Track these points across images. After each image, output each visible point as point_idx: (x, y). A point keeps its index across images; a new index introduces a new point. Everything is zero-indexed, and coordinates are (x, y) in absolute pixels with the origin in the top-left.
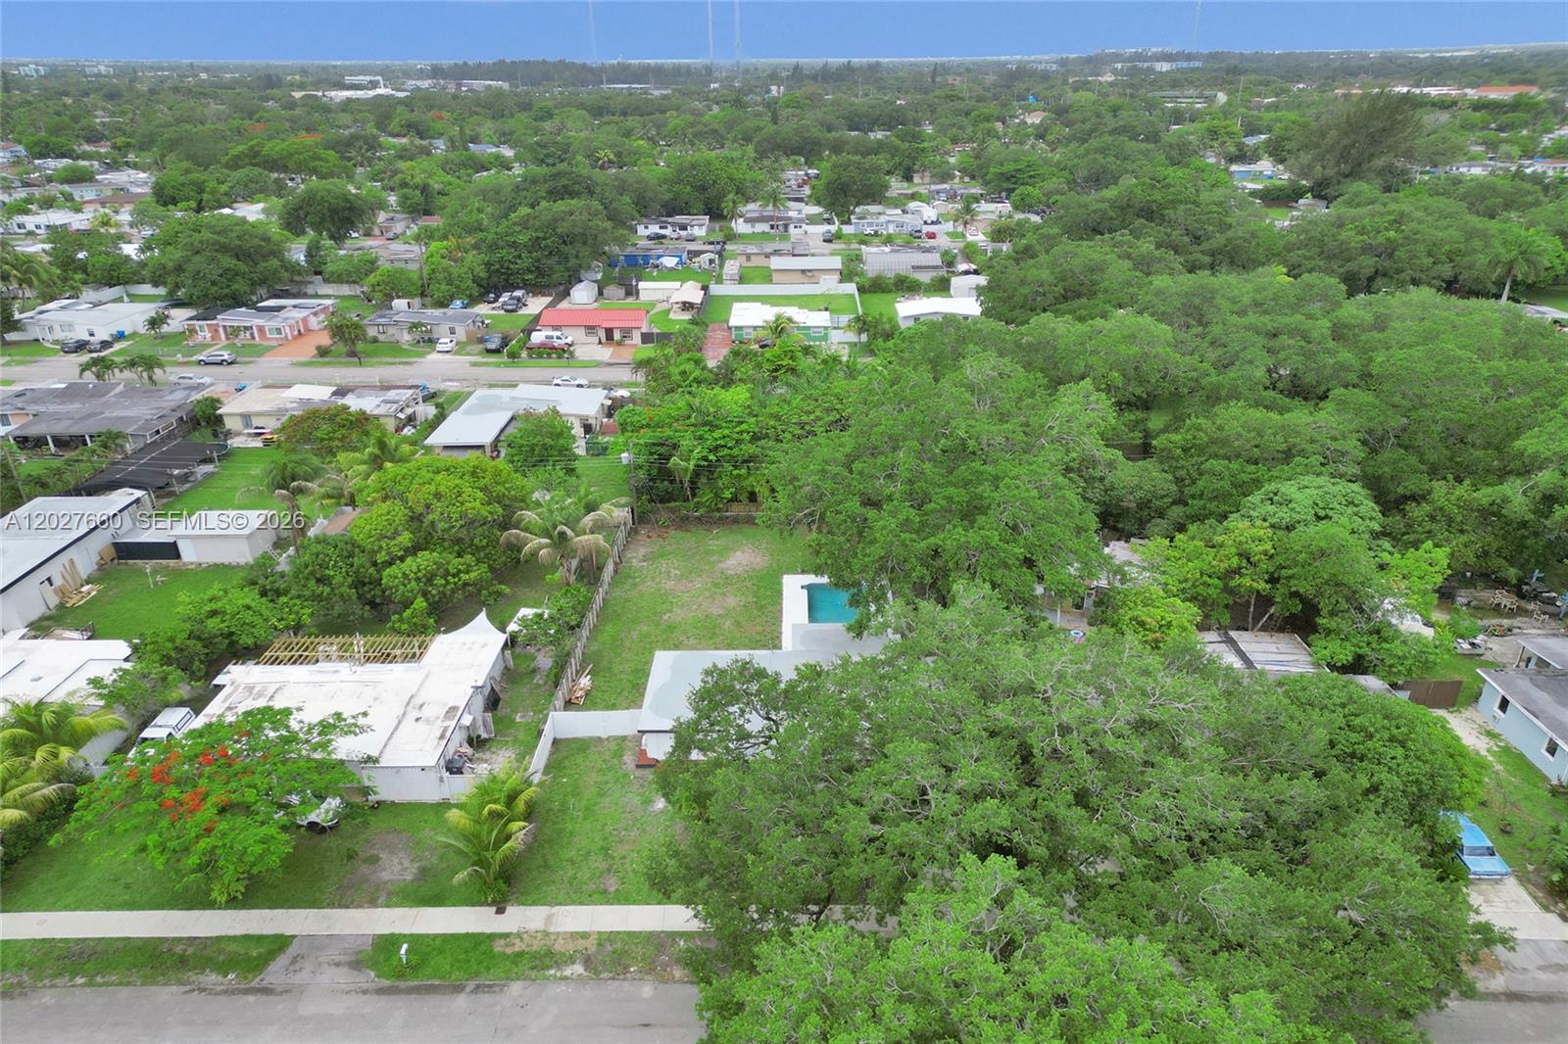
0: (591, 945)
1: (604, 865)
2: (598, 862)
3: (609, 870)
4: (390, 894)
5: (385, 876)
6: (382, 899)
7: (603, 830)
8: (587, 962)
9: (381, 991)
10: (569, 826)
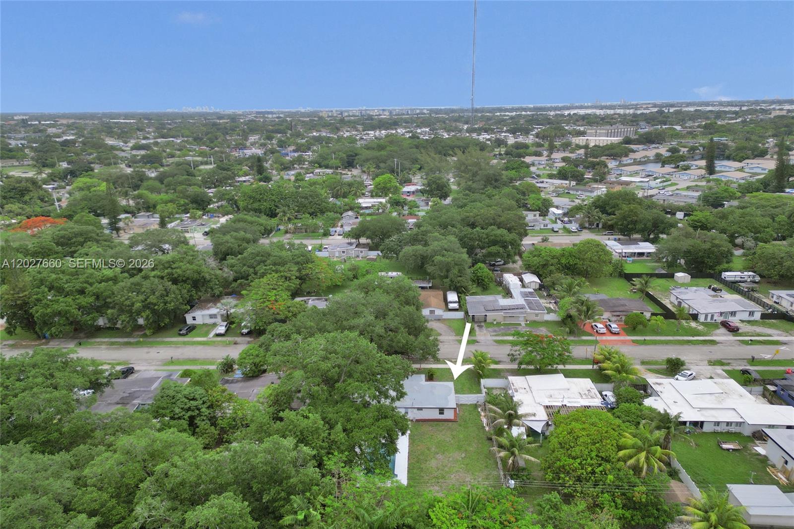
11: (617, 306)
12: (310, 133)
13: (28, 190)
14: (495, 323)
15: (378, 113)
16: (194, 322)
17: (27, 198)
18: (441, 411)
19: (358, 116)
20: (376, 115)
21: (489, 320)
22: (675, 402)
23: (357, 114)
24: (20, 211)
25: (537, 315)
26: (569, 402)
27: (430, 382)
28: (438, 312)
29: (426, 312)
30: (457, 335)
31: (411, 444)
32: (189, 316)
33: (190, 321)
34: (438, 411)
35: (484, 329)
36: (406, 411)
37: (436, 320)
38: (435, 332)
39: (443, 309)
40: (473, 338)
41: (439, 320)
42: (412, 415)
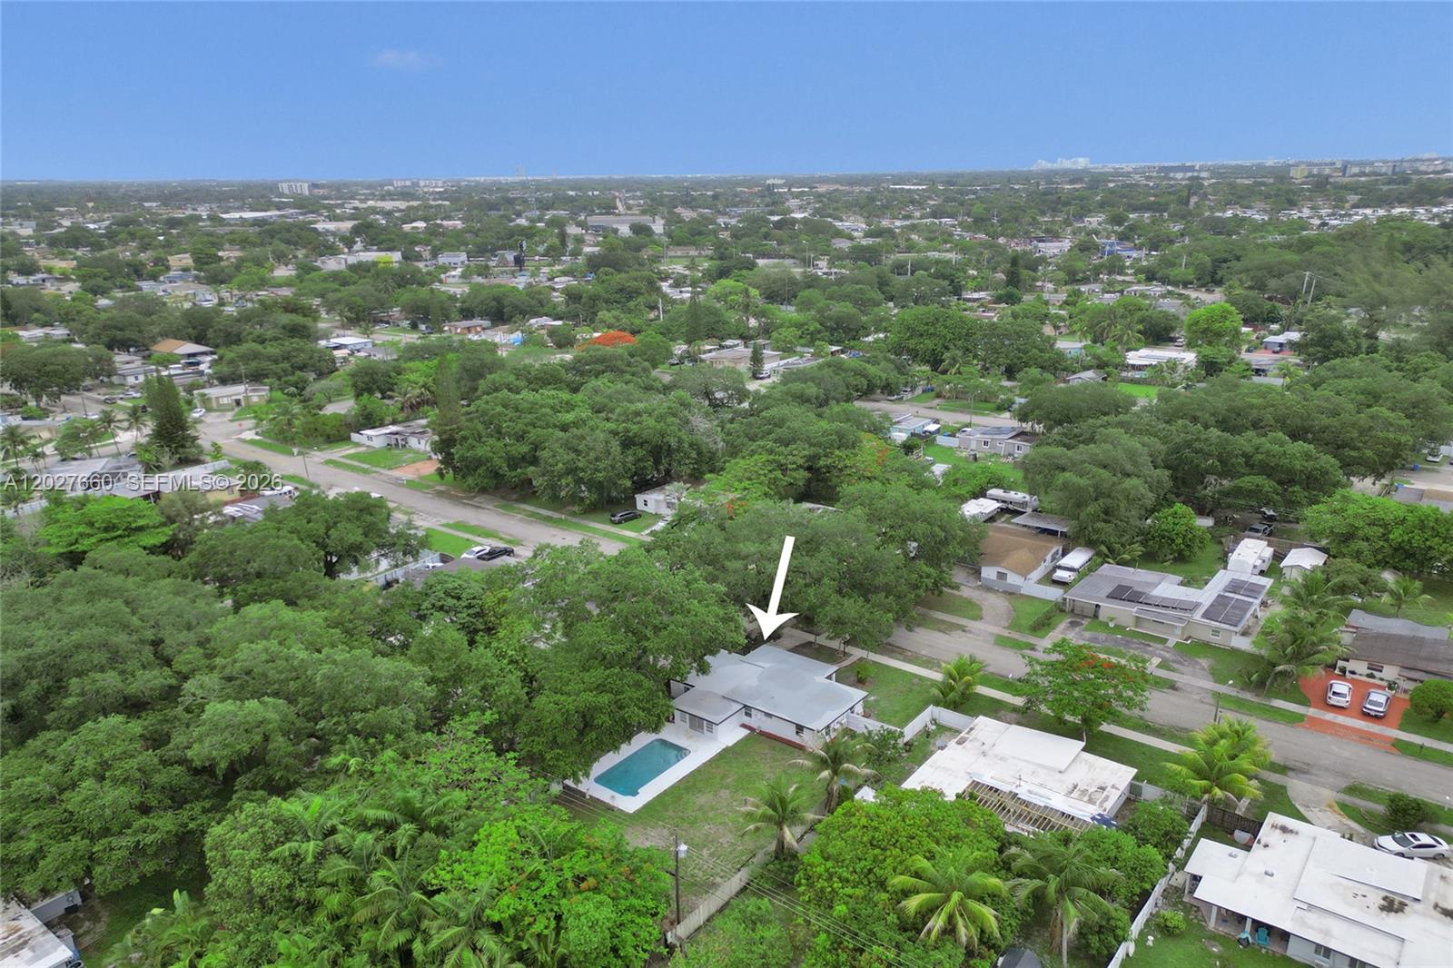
0: (932, 667)
1: (914, 687)
2: (917, 688)
3: (914, 684)
7: (906, 698)
8: (935, 664)
10: (921, 704)
11: (1436, 661)
12: (1219, 211)
13: (638, 293)
14: (1111, 625)
15: (1440, 168)
16: (645, 509)
17: (632, 304)
18: (800, 729)
19: (1385, 174)
20: (1434, 172)
21: (1103, 616)
22: (1266, 873)
23: (1384, 170)
24: (613, 321)
25: (1216, 632)
26: (1030, 792)
27: (833, 682)
28: (1013, 579)
29: (989, 573)
30: (1008, 628)
31: (711, 761)
32: (640, 498)
33: (640, 506)
34: (793, 728)
35: (1077, 629)
36: (747, 710)
37: (1005, 592)
38: (974, 612)
39: (1025, 575)
40: (1033, 640)
41: (1012, 594)
42: (757, 721)
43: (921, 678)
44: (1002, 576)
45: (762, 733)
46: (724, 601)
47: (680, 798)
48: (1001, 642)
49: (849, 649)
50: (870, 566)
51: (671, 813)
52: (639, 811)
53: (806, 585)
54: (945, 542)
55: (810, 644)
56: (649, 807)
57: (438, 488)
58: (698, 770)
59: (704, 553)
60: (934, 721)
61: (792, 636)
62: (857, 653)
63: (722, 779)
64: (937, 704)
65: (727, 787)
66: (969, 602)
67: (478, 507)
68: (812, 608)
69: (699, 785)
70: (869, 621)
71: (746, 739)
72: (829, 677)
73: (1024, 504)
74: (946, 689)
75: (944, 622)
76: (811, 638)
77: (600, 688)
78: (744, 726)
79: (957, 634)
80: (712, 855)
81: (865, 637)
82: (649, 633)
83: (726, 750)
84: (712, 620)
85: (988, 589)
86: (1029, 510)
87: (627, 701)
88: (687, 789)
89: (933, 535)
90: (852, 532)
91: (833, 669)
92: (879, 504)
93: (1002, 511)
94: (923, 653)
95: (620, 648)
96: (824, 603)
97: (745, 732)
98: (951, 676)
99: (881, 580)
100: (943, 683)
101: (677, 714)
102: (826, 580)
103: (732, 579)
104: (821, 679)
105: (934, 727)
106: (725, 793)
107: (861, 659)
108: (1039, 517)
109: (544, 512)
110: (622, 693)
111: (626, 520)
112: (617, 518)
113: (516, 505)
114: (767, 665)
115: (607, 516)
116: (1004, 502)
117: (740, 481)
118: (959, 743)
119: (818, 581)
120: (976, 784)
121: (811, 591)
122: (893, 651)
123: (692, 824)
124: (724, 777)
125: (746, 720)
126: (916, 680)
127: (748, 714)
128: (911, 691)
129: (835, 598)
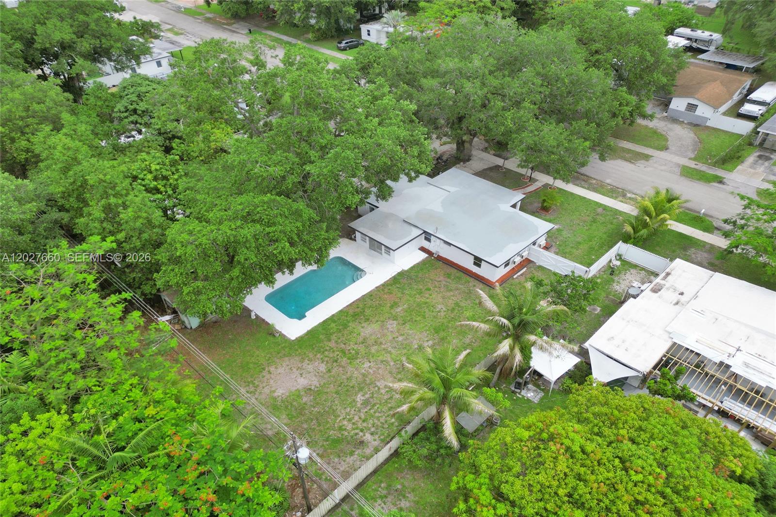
0: (621, 198)
1: (598, 217)
2: (601, 219)
3: (598, 214)
4: (704, 246)
5: (706, 255)
6: (707, 246)
7: (589, 229)
8: (624, 196)
9: (711, 217)
10: (605, 236)
16: (368, 38)
18: (478, 261)
26: (747, 365)
27: (517, 210)
28: (703, 111)
29: (678, 104)
30: (694, 159)
31: (384, 285)
32: (364, 28)
33: (364, 36)
34: (472, 259)
35: (766, 164)
36: (428, 236)
37: (690, 124)
38: (660, 142)
39: (716, 107)
40: (720, 173)
41: (697, 126)
42: (434, 246)
43: (605, 208)
44: (692, 107)
45: (440, 258)
46: (412, 121)
47: (345, 326)
48: (687, 173)
49: (537, 175)
50: (576, 88)
51: (332, 344)
52: (300, 340)
53: (504, 109)
54: (650, 69)
55: (497, 167)
56: (312, 334)
57: (208, 15)
58: (370, 295)
59: (403, 71)
60: (619, 257)
61: (482, 159)
62: (543, 179)
63: (392, 307)
64: (626, 239)
65: (395, 318)
66: (655, 132)
67: (234, 32)
68: (508, 133)
69: (368, 312)
70: (567, 150)
71: (423, 263)
72: (514, 206)
73: (709, 42)
74: (639, 224)
75: (629, 151)
76: (499, 162)
77: (248, 217)
78: (423, 249)
79: (641, 164)
80: (366, 403)
81: (560, 166)
82: (313, 154)
83: (402, 274)
84: (388, 144)
85: (675, 120)
86: (712, 48)
87: (277, 234)
88: (355, 316)
89: (643, 59)
90: (560, 52)
91: (518, 196)
92: (591, 24)
93: (688, 49)
94: (608, 181)
95: (276, 171)
96: (521, 128)
97: (424, 256)
98: (646, 212)
99: (583, 105)
100: (637, 218)
101: (358, 235)
102: (526, 104)
103: (425, 98)
104: (506, 207)
105: (618, 263)
106: (392, 325)
107: (546, 186)
108: (724, 54)
109: (285, 38)
110: (274, 224)
111: (351, 48)
112: (343, 45)
113: (264, 32)
114: (452, 189)
115: (335, 43)
116: (688, 39)
117: (451, 9)
118: (655, 290)
119: (518, 104)
120: (675, 348)
121: (509, 114)
122: (577, 178)
123: (353, 358)
124: (394, 305)
125: (426, 244)
126: (600, 210)
127: (428, 239)
128: (594, 221)
129: (532, 124)
